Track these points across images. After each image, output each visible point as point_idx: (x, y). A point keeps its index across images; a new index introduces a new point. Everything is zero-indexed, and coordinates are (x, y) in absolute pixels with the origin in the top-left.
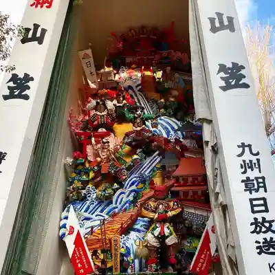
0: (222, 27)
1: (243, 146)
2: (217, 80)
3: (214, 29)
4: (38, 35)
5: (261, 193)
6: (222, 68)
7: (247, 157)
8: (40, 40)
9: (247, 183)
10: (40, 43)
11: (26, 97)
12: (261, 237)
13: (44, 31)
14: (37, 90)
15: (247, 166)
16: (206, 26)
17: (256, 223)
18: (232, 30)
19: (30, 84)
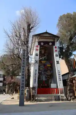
0: (57, 56)
5: (60, 75)
6: (57, 61)
7: (59, 72)
19: (38, 61)
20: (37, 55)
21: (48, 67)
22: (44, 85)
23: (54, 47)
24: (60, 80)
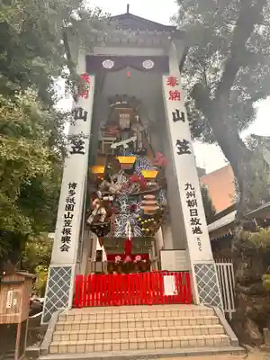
0: (179, 119)
1: (188, 185)
2: (176, 149)
3: (175, 120)
4: (83, 115)
5: (195, 207)
6: (179, 142)
7: (189, 190)
8: (85, 119)
9: (189, 202)
10: (85, 120)
11: (83, 153)
12: (194, 226)
13: (86, 113)
14: (86, 149)
15: (189, 195)
16: (170, 117)
17: (192, 220)
18: (184, 121)
19: (84, 145)
20: (81, 118)
21: (148, 180)
22: (128, 258)
23: (165, 79)
24: (197, 231)
